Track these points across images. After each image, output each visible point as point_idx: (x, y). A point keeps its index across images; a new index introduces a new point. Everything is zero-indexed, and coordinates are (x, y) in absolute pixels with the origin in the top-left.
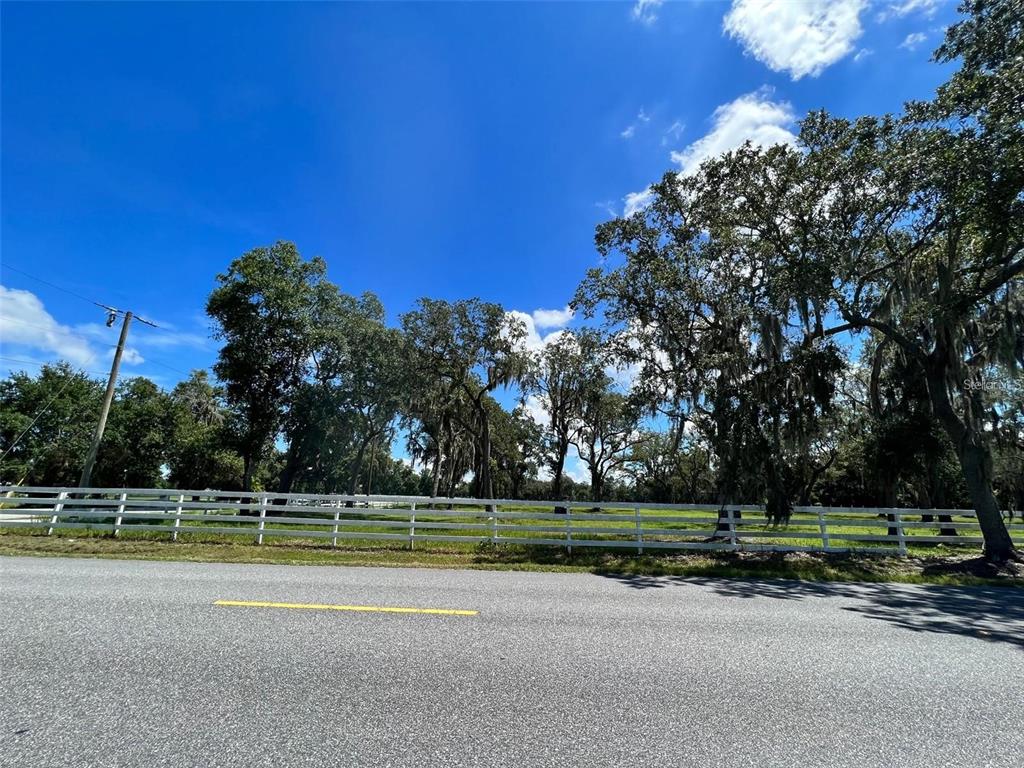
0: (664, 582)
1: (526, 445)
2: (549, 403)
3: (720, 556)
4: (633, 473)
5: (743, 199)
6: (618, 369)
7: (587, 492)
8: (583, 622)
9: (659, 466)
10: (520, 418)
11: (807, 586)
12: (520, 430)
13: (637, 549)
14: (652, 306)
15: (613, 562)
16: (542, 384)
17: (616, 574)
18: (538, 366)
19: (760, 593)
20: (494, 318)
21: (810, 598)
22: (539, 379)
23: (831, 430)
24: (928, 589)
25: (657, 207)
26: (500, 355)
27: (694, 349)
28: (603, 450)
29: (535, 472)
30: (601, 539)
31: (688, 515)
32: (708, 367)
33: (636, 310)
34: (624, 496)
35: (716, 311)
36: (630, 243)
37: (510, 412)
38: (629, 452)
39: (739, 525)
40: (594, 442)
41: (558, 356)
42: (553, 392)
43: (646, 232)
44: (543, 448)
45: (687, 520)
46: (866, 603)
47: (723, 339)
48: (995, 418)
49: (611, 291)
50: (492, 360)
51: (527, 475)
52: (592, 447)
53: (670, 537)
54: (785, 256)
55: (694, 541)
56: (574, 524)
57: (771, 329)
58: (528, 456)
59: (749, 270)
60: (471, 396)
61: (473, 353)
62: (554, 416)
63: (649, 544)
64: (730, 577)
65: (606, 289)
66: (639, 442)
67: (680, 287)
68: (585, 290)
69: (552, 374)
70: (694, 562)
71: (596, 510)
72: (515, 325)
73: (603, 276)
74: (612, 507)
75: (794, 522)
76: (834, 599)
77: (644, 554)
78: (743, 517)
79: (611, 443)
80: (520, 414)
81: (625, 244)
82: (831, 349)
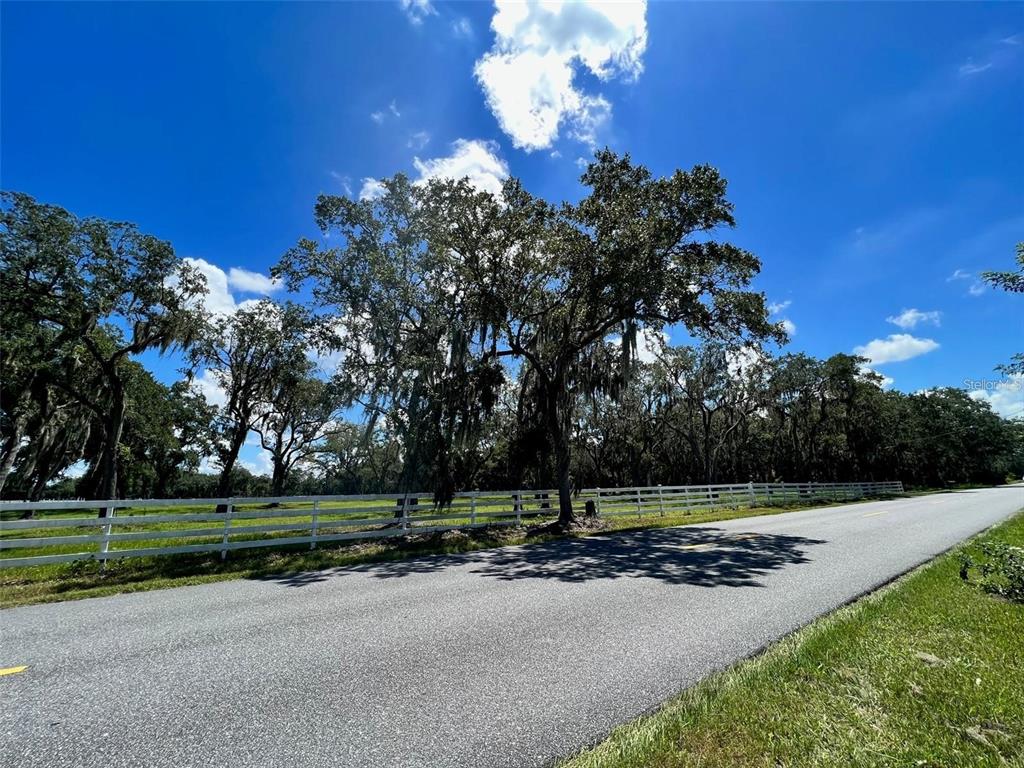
0: (328, 575)
1: (187, 430)
2: (229, 379)
3: (391, 541)
4: (324, 465)
5: (456, 226)
6: (319, 353)
7: (267, 486)
8: (212, 639)
9: (352, 457)
10: (184, 395)
11: (451, 558)
12: (182, 410)
13: (309, 543)
14: (365, 298)
15: (278, 561)
16: (223, 356)
17: (277, 574)
18: (221, 333)
19: (415, 571)
20: (158, 260)
21: (451, 568)
22: (219, 350)
23: (493, 430)
24: (525, 548)
25: (385, 202)
26: (159, 309)
27: (399, 347)
28: (293, 439)
29: (196, 463)
30: (270, 537)
31: (373, 505)
32: (405, 367)
33: (349, 297)
34: (311, 489)
35: (423, 316)
36: (353, 227)
37: (169, 385)
38: (322, 442)
39: (415, 511)
40: (283, 430)
41: (249, 327)
42: (237, 368)
43: (371, 224)
44: (213, 435)
45: (370, 509)
46: (486, 565)
47: (424, 343)
48: (578, 428)
49: (324, 271)
50: (143, 313)
51: (182, 466)
52: (280, 436)
53: (350, 528)
54: (480, 286)
55: (372, 529)
56: (238, 524)
57: (460, 344)
58: (189, 443)
59: (455, 288)
60: (98, 357)
61: (112, 297)
62: (234, 397)
63: (323, 538)
64: (392, 560)
65: (319, 266)
66: (335, 432)
67: (395, 285)
68: (292, 260)
69: (239, 347)
70: (363, 550)
71: (275, 505)
72: (190, 276)
73: (317, 252)
74: (293, 502)
75: (455, 506)
76: (467, 565)
77: (316, 549)
78: (419, 503)
79: (303, 432)
80: (185, 390)
81: (348, 227)
82: (499, 368)
